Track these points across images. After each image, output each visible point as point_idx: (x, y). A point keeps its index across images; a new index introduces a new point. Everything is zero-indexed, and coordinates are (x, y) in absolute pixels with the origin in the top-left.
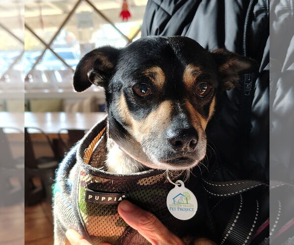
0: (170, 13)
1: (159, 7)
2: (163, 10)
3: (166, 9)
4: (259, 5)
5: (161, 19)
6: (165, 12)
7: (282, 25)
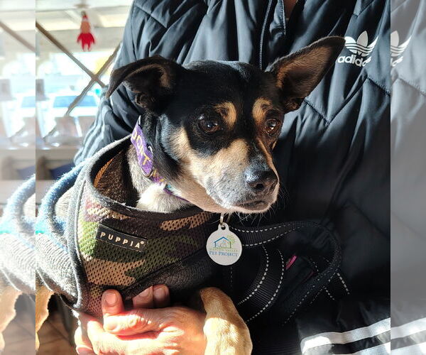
0: (165, 25)
1: (149, 16)
2: (154, 20)
3: (160, 19)
4: (275, 23)
5: (152, 33)
6: (158, 23)
7: (276, 45)
